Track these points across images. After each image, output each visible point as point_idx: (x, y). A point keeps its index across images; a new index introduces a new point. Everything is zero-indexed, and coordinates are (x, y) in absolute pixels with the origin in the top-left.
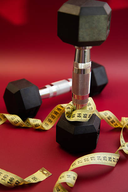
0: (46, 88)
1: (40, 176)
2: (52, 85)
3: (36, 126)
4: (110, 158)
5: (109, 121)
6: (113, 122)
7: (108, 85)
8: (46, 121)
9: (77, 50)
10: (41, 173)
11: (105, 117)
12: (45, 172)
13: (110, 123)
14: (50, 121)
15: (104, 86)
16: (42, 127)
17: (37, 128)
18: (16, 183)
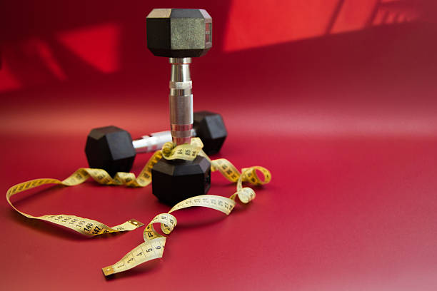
0: (141, 138)
1: (129, 226)
2: (151, 136)
3: (128, 180)
4: (220, 202)
5: (224, 171)
6: (229, 172)
7: (226, 143)
8: (141, 177)
9: (174, 66)
10: (130, 224)
11: (219, 166)
12: (136, 223)
13: (226, 174)
14: (146, 176)
15: (222, 140)
16: (135, 181)
17: (129, 184)
18: (95, 230)
